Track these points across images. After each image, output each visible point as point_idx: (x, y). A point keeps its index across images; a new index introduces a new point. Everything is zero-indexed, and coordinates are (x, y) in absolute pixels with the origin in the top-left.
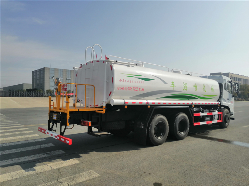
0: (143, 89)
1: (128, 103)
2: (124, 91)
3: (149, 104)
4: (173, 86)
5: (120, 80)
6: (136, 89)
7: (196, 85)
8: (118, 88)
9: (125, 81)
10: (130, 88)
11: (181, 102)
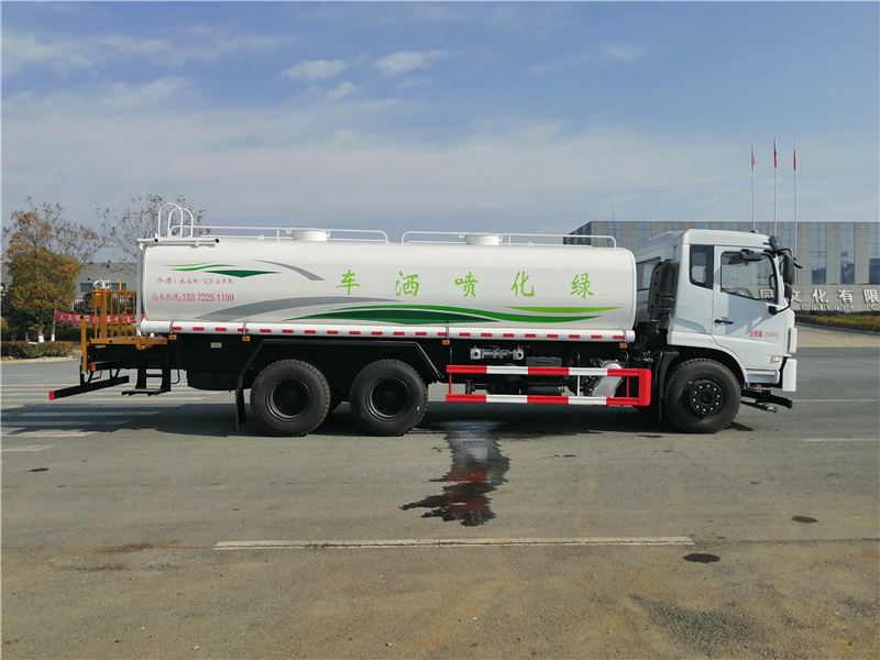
0: (230, 298)
1: (180, 328)
2: (171, 303)
3: (249, 333)
4: (349, 286)
5: (160, 280)
6: (209, 298)
7: (470, 276)
8: (155, 297)
9: (172, 281)
10: (189, 297)
11: (388, 329)
